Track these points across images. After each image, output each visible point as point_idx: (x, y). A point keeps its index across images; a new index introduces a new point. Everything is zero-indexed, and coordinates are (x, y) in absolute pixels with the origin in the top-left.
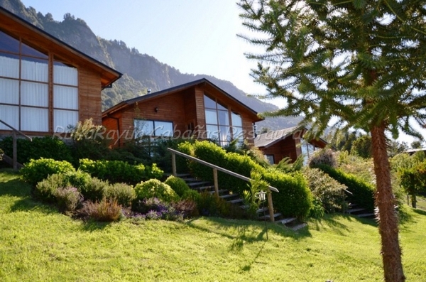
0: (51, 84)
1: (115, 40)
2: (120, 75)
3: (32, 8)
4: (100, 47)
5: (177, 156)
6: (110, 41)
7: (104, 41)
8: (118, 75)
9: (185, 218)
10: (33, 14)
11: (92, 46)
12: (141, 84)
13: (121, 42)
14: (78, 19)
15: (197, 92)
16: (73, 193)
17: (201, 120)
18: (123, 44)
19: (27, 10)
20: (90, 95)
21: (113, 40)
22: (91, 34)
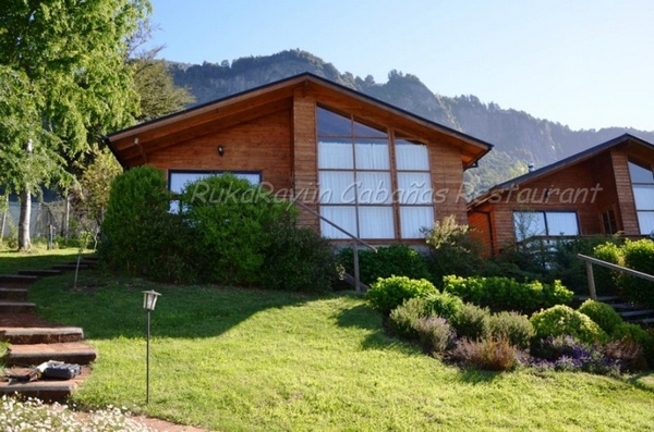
0: (393, 172)
1: (463, 96)
2: (490, 147)
3: (348, 74)
4: (441, 110)
5: (595, 266)
6: (456, 98)
7: (446, 100)
8: (486, 148)
9: (623, 371)
10: (351, 81)
11: (430, 109)
12: (509, 157)
13: (472, 97)
14: (408, 75)
15: (616, 158)
16: (440, 326)
17: (627, 205)
18: (474, 100)
19: (342, 77)
20: (447, 182)
21: (459, 96)
22: (428, 93)
